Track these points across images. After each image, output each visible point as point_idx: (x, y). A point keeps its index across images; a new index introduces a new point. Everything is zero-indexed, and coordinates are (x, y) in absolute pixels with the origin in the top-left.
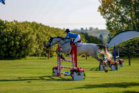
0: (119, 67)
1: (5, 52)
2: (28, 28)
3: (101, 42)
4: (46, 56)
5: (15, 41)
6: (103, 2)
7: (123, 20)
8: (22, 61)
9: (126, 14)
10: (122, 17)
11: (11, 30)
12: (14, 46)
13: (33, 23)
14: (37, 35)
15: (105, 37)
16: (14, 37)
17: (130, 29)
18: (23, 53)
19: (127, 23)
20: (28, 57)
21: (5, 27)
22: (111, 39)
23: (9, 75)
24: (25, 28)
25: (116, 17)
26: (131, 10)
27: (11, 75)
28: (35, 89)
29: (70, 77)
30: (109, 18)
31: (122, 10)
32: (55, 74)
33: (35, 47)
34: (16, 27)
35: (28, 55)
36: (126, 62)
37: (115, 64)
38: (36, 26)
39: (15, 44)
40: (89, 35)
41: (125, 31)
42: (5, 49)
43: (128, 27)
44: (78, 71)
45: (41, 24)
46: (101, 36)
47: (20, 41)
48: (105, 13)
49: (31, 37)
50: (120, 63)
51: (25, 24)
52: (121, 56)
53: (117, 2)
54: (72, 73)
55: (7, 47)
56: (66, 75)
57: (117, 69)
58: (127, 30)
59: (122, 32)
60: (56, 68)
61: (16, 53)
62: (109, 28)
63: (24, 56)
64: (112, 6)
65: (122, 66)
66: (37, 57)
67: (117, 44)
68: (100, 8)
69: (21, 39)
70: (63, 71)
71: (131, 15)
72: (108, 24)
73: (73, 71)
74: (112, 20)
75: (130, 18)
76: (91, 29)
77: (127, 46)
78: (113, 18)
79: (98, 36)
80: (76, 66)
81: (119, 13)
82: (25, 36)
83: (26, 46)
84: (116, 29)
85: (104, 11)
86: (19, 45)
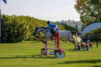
0: (89, 48)
1: (7, 38)
2: (23, 20)
3: (76, 30)
4: (36, 41)
5: (14, 30)
6: (78, 1)
7: (92, 15)
8: (19, 44)
9: (95, 10)
10: (92, 12)
11: (11, 22)
12: (13, 33)
13: (27, 17)
14: (30, 25)
15: (80, 27)
16: (13, 27)
17: (97, 21)
18: (19, 38)
19: (95, 17)
20: (23, 41)
21: (7, 20)
22: (83, 28)
23: (9, 54)
24: (21, 20)
25: (87, 12)
26: (98, 7)
27: (11, 54)
28: (28, 64)
29: (54, 56)
30: (82, 13)
31: (92, 7)
32: (43, 53)
33: (28, 34)
34: (15, 20)
35: (23, 39)
36: (94, 45)
37: (87, 46)
38: (29, 19)
39: (14, 32)
40: (68, 25)
41: (94, 22)
42: (7, 36)
43: (96, 20)
44: (60, 51)
45: (32, 18)
46: (76, 26)
47: (18, 30)
48: (79, 9)
49: (26, 27)
50: (91, 45)
51: (21, 17)
52: (91, 41)
53: (88, 2)
54: (55, 53)
55: (8, 34)
56: (51, 54)
57: (88, 50)
58: (95, 22)
59: (92, 23)
60: (44, 49)
61: (15, 39)
62: (82, 20)
63: (20, 41)
64: (84, 4)
65: (91, 48)
66: (30, 41)
67: (88, 32)
68: (75, 6)
69: (18, 29)
70: (48, 52)
71: (98, 11)
72: (81, 18)
73: (56, 51)
74: (84, 15)
75: (97, 13)
76: (69, 21)
77: (95, 33)
78: (85, 13)
79: (74, 26)
80: (58, 48)
81: (89, 10)
82: (21, 26)
83: (22, 33)
84: (87, 21)
85: (79, 8)
86: (17, 32)
